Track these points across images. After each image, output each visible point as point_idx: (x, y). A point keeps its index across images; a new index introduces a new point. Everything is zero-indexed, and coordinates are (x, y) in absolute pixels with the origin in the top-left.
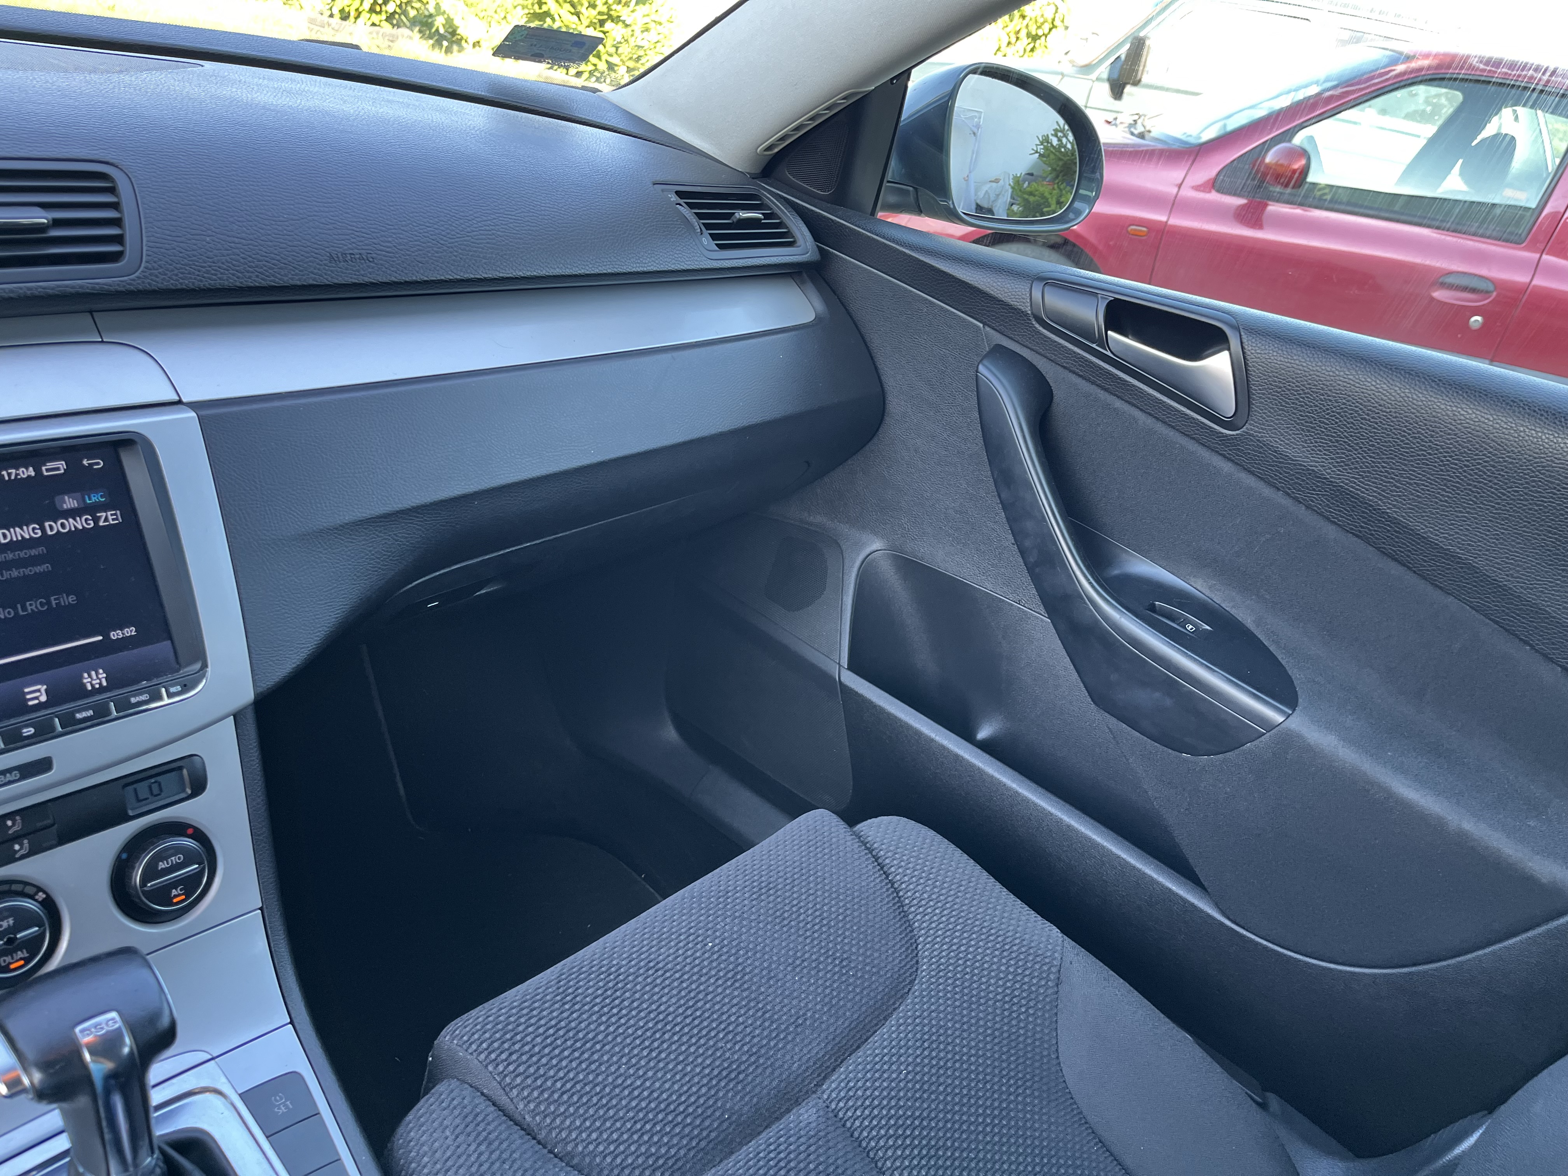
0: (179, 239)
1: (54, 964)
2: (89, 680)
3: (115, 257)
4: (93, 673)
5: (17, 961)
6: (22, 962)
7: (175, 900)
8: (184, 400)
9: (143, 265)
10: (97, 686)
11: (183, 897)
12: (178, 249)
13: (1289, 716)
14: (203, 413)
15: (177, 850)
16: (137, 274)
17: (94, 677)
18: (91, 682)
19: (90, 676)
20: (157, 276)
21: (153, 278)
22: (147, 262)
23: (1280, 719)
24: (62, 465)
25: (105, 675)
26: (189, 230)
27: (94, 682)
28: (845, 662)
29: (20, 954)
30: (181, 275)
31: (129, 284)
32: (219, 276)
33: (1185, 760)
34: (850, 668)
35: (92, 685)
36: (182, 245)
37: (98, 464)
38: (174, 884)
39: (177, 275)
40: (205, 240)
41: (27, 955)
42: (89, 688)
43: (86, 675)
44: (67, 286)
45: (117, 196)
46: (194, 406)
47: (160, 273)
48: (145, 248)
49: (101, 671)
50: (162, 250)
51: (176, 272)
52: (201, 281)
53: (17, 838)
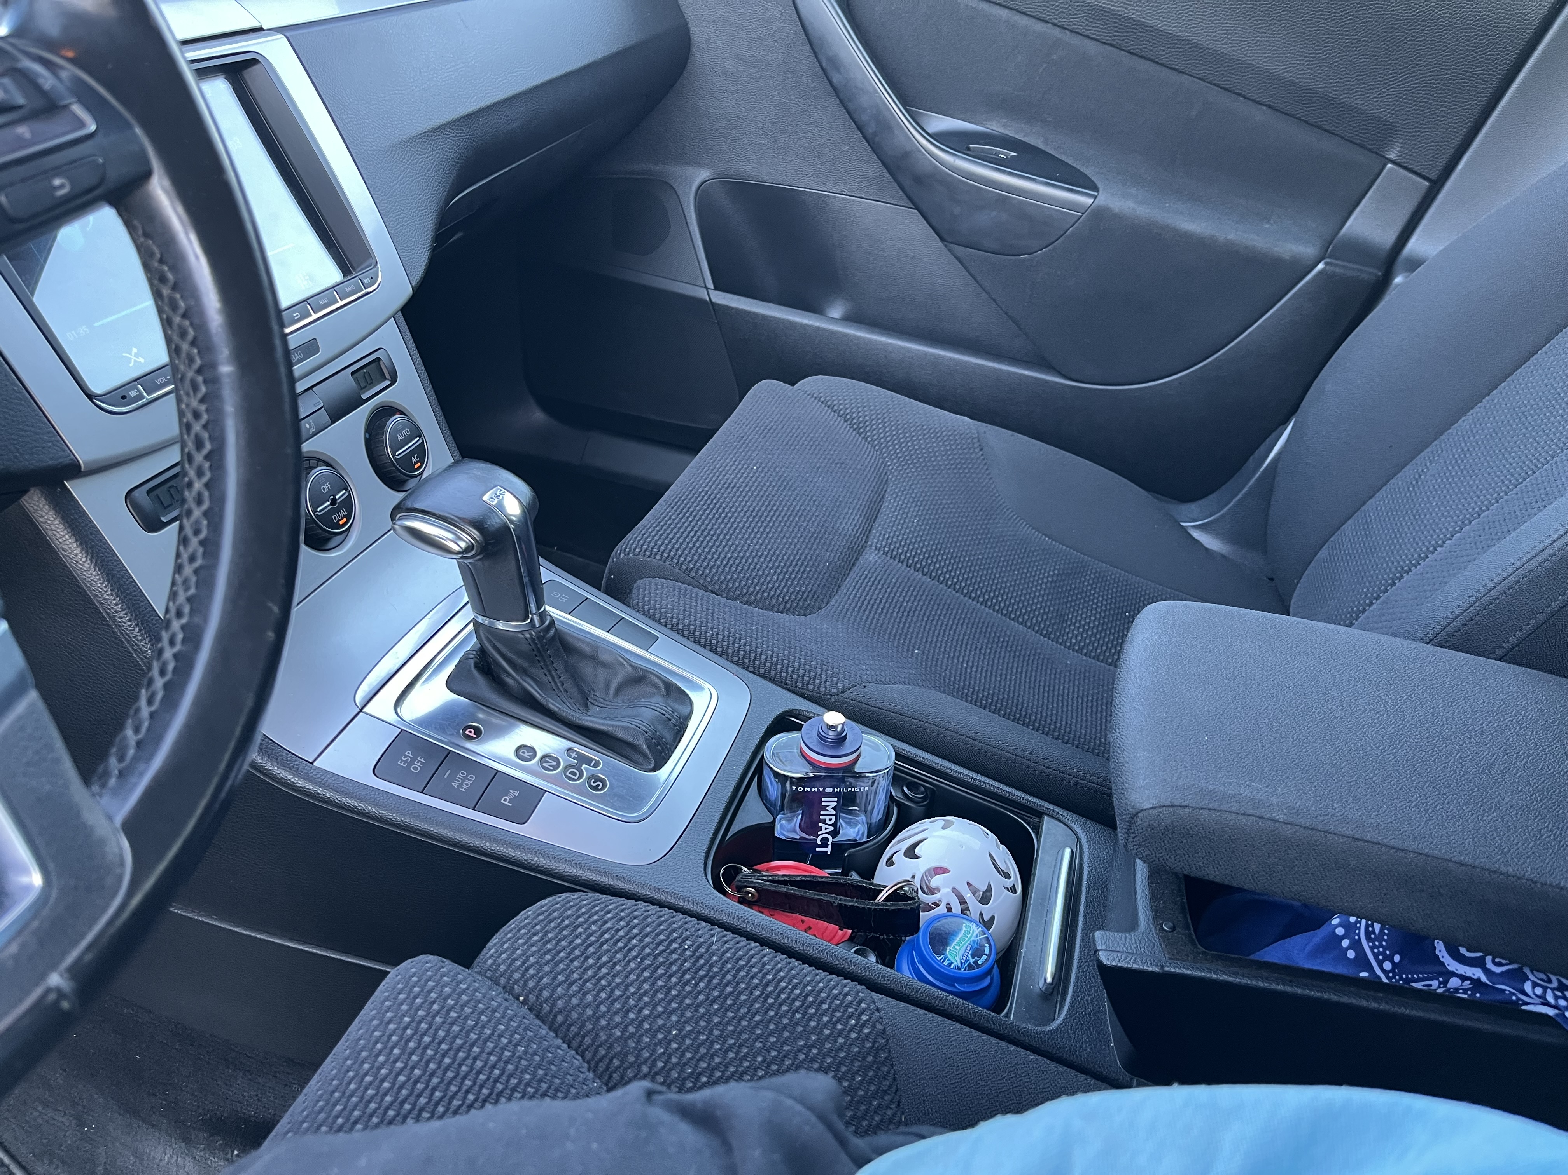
5: (341, 519)
6: (345, 520)
7: (416, 466)
8: (264, 27)
11: (419, 464)
13: (1095, 197)
15: (404, 425)
23: (1090, 201)
28: (711, 285)
29: (342, 513)
33: (1024, 260)
34: (716, 288)
38: (412, 453)
41: (346, 513)
46: (276, 30)
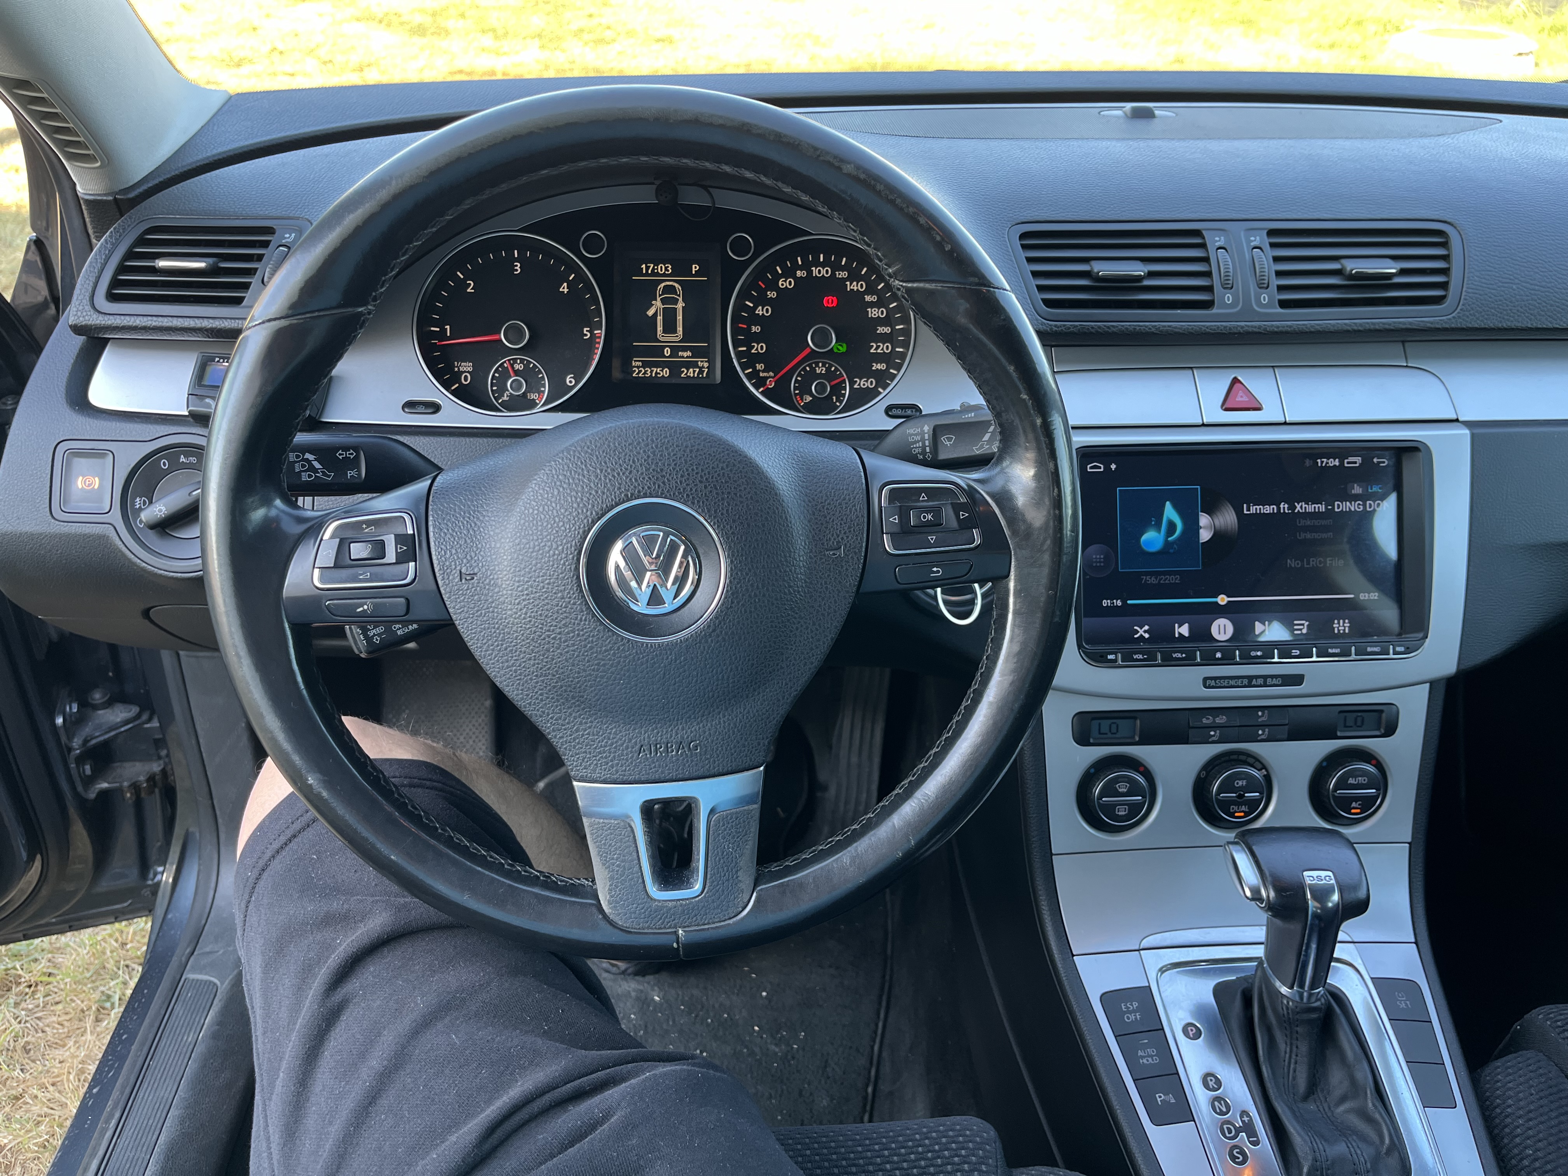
0: (1490, 286)
1: (1259, 824)
2: (1337, 625)
3: (1438, 300)
4: (1341, 621)
5: (1240, 812)
6: (1242, 814)
7: (1353, 811)
8: (1460, 419)
9: (1459, 308)
10: (1341, 632)
11: (1358, 811)
12: (1489, 295)
14: (1477, 431)
15: (1364, 773)
16: (1453, 315)
17: (1341, 624)
18: (1338, 628)
19: (1339, 623)
20: (1468, 317)
21: (1465, 318)
22: (1463, 305)
24: (1358, 460)
25: (1348, 625)
26: (1501, 279)
27: (1340, 628)
29: (1243, 808)
30: (1486, 316)
31: (1446, 323)
32: (1516, 317)
35: (1339, 630)
36: (1493, 291)
37: (1384, 462)
38: (1356, 798)
39: (1483, 316)
40: (1512, 288)
41: (1247, 810)
42: (1336, 631)
43: (1336, 621)
44: (1400, 323)
45: (1448, 249)
46: (1468, 424)
47: (1470, 314)
48: (1464, 293)
49: (1347, 621)
50: (1476, 295)
51: (1483, 314)
52: (1501, 322)
53: (1262, 726)
